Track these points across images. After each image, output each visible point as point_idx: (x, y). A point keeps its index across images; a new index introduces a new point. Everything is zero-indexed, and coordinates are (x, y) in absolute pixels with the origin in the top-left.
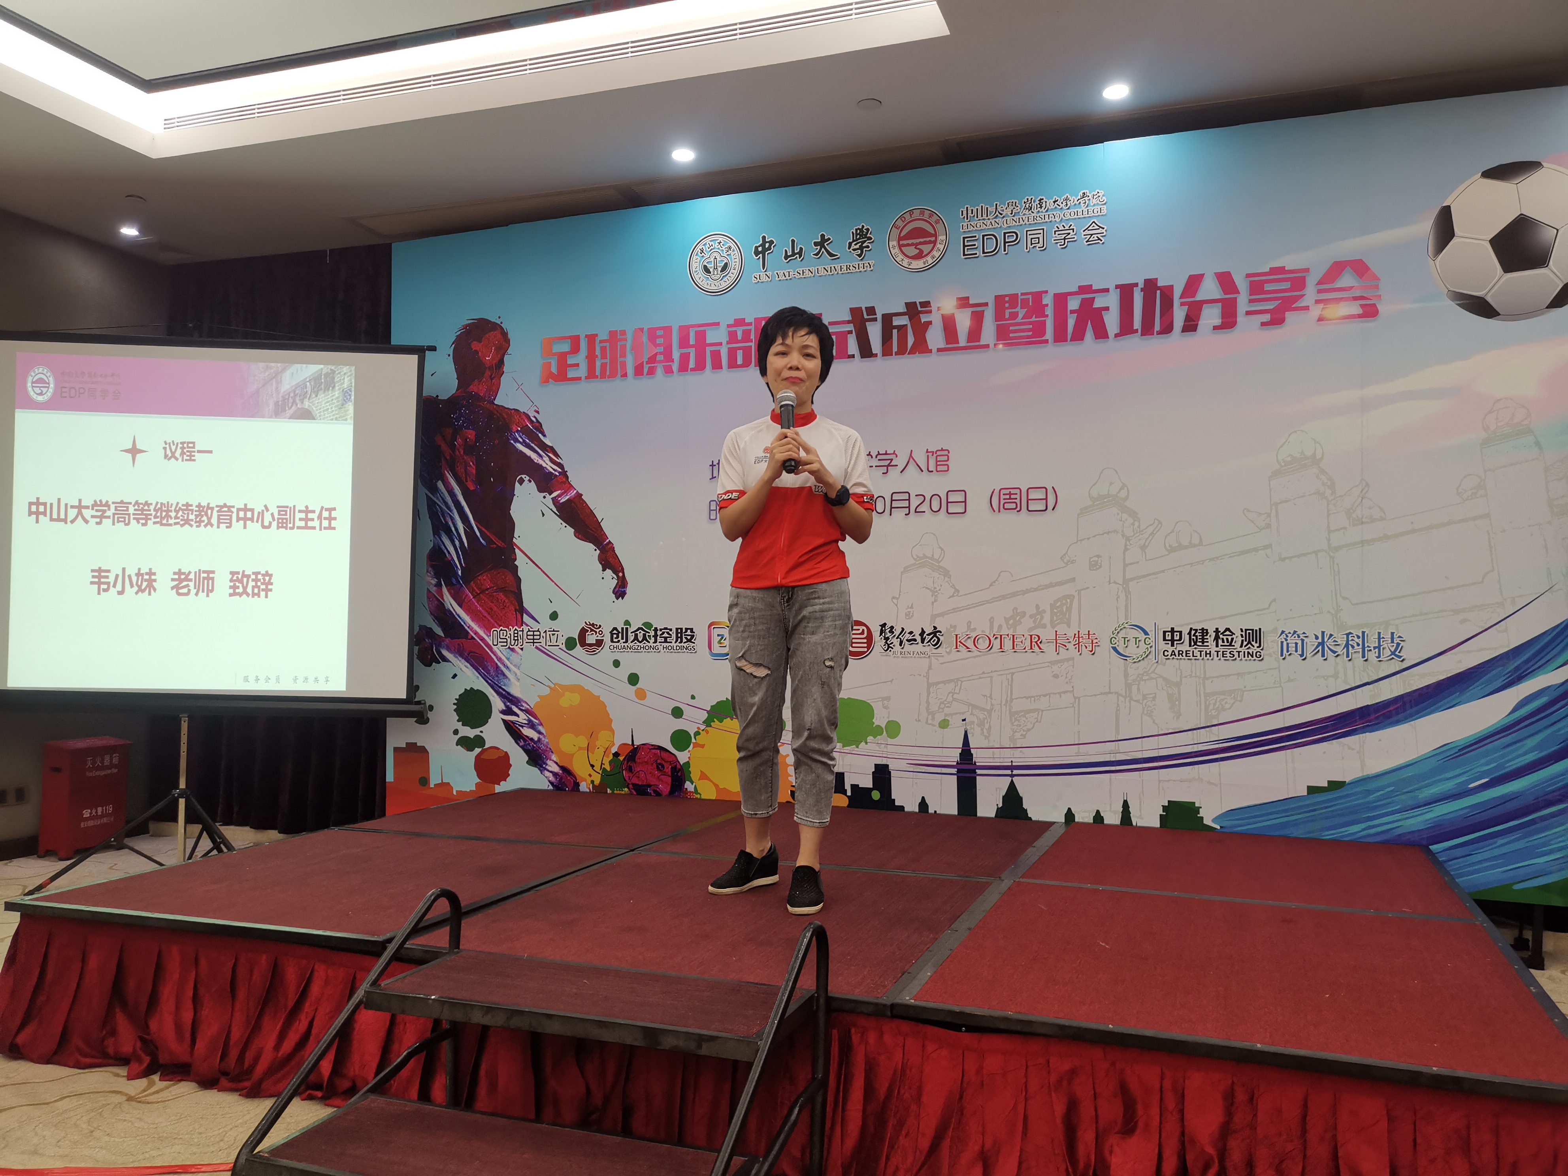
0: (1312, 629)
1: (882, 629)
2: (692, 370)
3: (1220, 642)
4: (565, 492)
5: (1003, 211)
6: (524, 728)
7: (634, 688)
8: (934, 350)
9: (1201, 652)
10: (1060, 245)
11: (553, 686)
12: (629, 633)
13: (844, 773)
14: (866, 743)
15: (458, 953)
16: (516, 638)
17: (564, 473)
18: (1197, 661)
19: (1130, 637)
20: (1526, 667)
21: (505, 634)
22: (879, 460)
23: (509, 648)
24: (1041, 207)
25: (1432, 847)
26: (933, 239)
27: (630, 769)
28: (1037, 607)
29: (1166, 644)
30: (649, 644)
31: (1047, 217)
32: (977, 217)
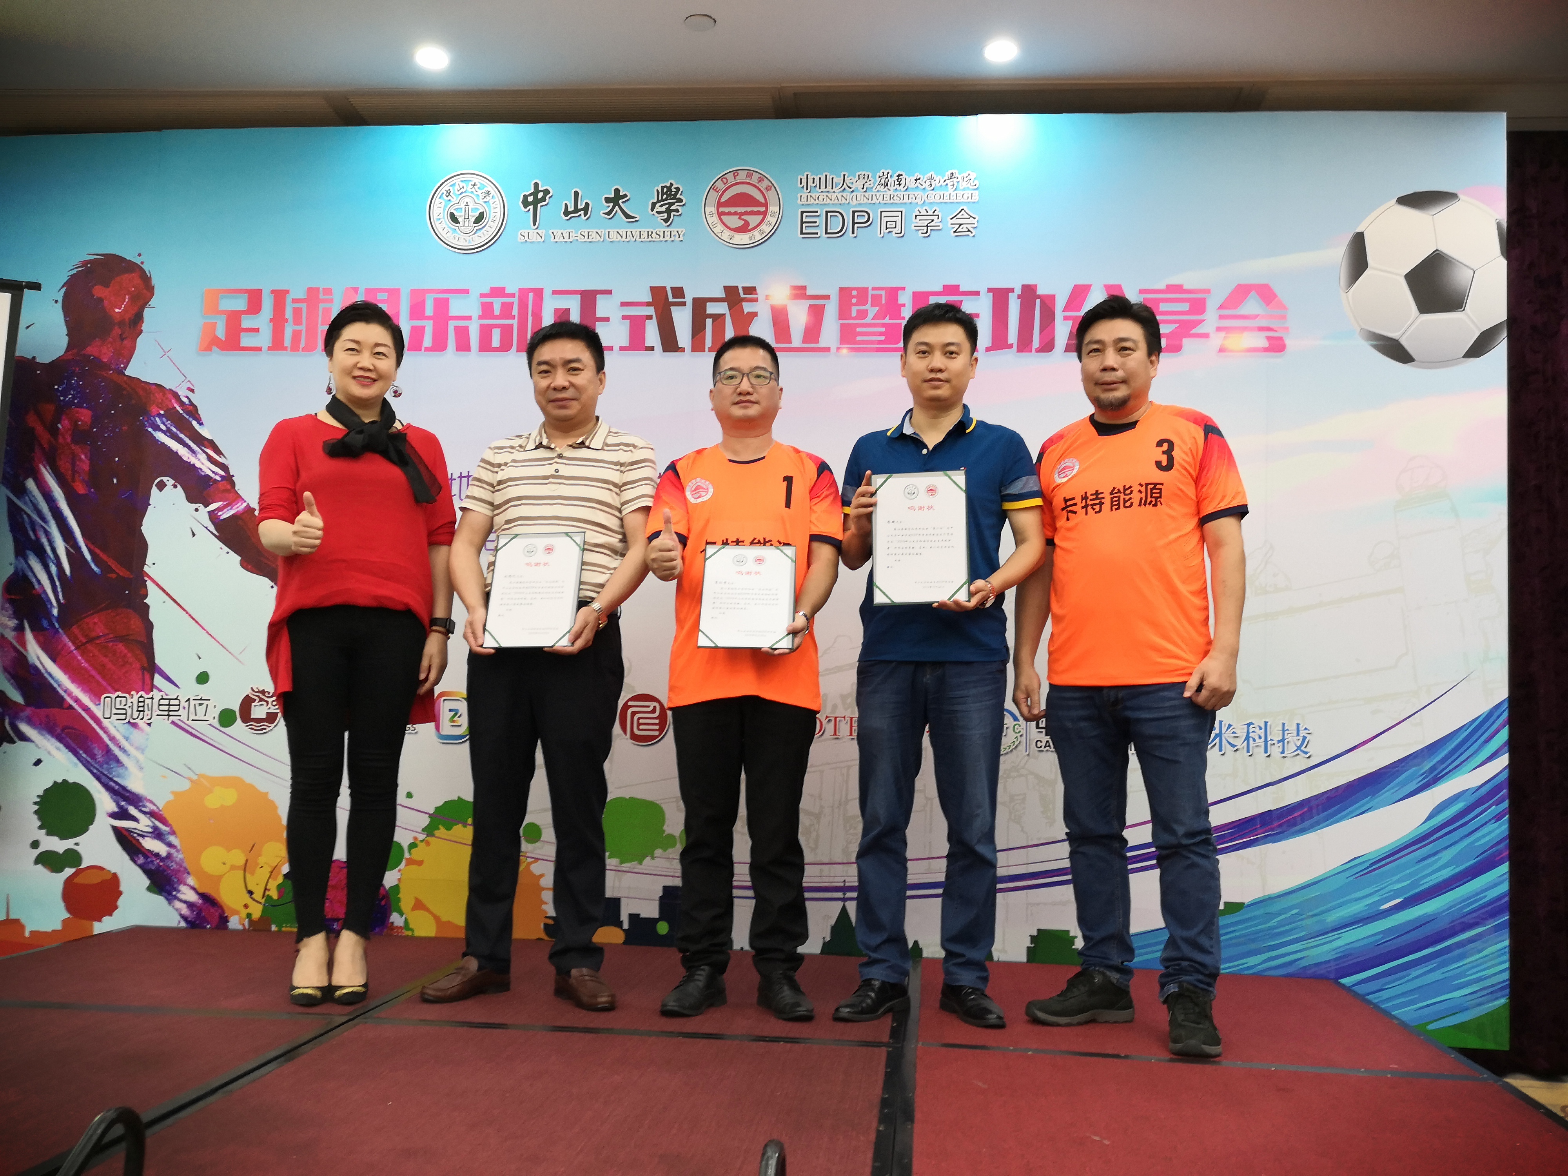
2: (427, 349)
4: (229, 505)
5: (853, 183)
6: (146, 839)
10: (922, 233)
11: (195, 778)
13: (619, 899)
14: (653, 858)
16: (141, 709)
17: (228, 478)
20: (1442, 767)
21: (124, 703)
23: (129, 722)
24: (900, 185)
25: (1343, 981)
26: (763, 209)
31: (906, 197)
32: (820, 188)
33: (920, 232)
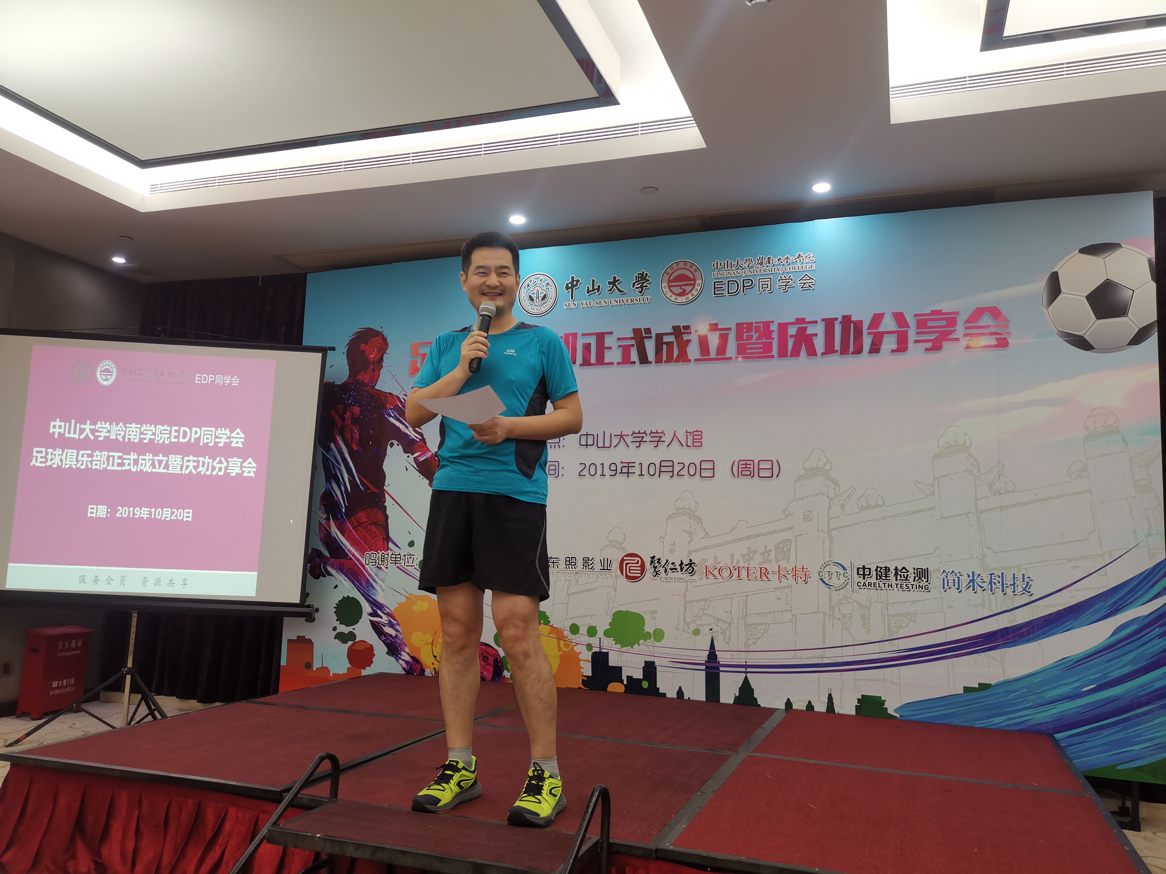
0: (965, 569)
1: (652, 560)
3: (899, 577)
4: (424, 454)
5: (742, 264)
6: (386, 627)
8: (693, 360)
9: (885, 584)
10: (783, 290)
11: (408, 596)
13: (621, 667)
14: (639, 645)
15: (335, 801)
16: (383, 560)
17: (423, 440)
18: (882, 591)
19: (833, 571)
20: (1121, 602)
21: (375, 557)
22: (652, 437)
23: (377, 566)
24: (769, 263)
25: (1055, 736)
26: (693, 282)
28: (766, 547)
29: (859, 577)
31: (773, 270)
32: (724, 268)
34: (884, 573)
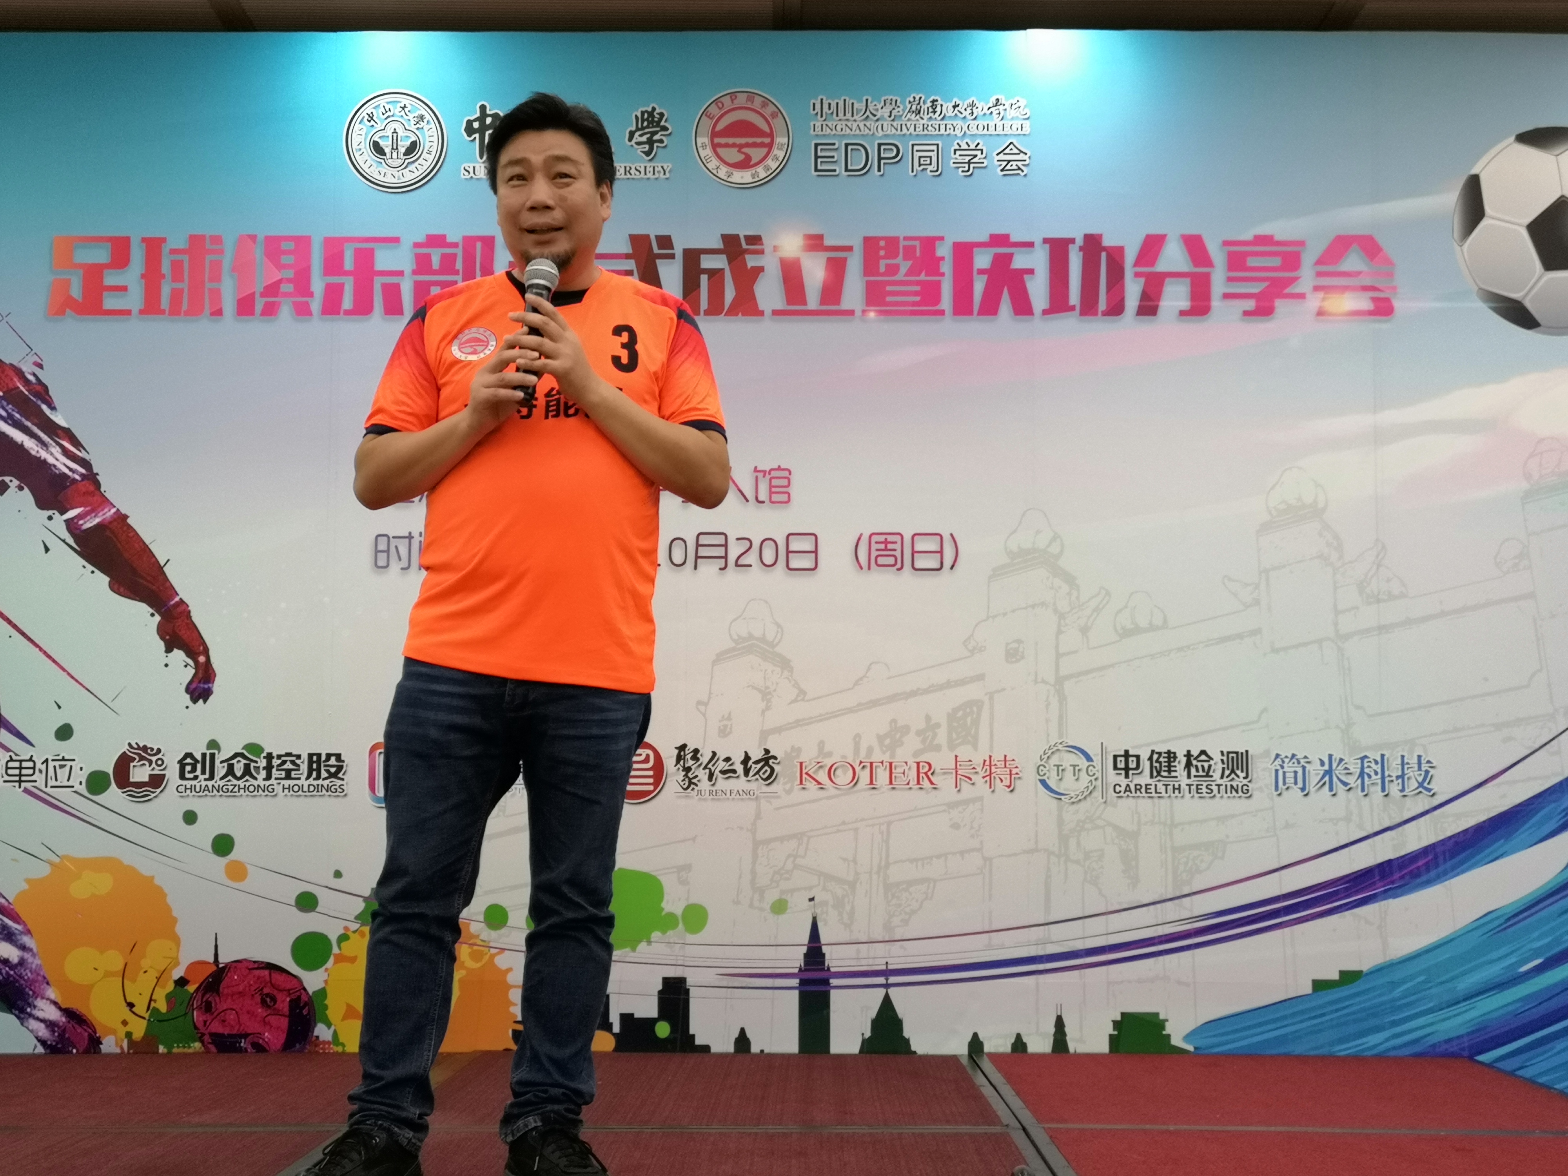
0: (1316, 750)
1: (679, 753)
3: (1193, 771)
4: (94, 511)
5: (877, 110)
7: (223, 861)
8: (768, 312)
9: (1166, 785)
10: (963, 171)
11: (57, 860)
12: (217, 762)
14: (649, 942)
17: (91, 478)
18: (1161, 801)
19: (1066, 764)
24: (935, 112)
25: (1482, 1058)
26: (767, 140)
27: (208, 1008)
28: (928, 718)
29: (1117, 774)
30: (255, 783)
31: (943, 127)
32: (837, 115)
33: (961, 170)
34: (1166, 764)
